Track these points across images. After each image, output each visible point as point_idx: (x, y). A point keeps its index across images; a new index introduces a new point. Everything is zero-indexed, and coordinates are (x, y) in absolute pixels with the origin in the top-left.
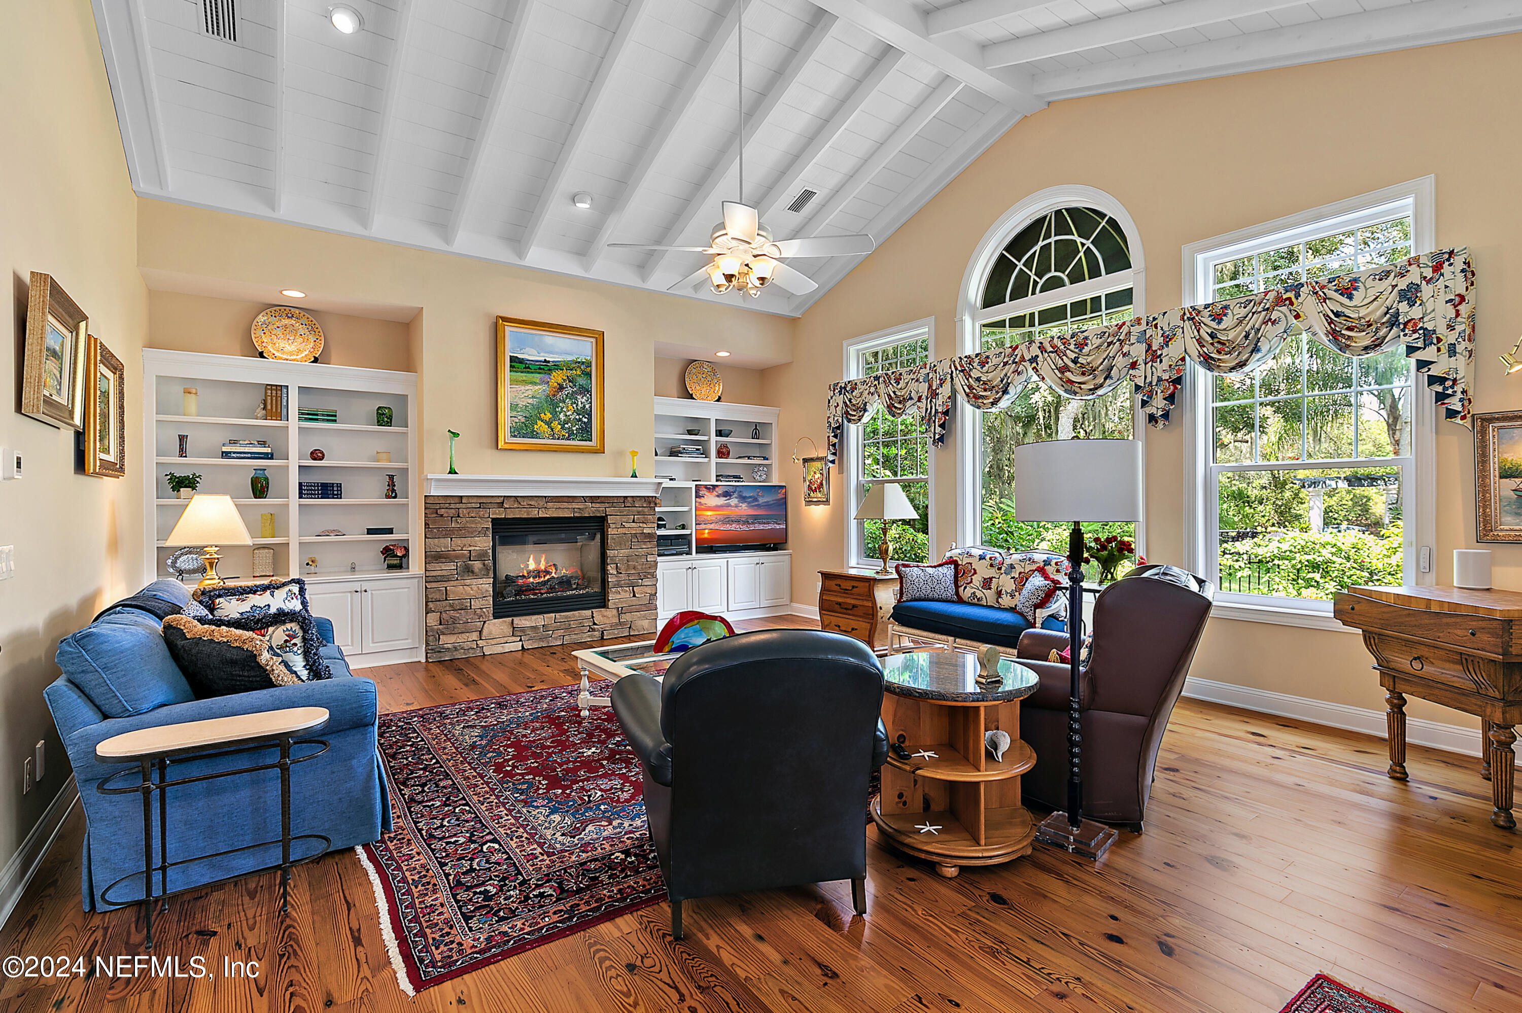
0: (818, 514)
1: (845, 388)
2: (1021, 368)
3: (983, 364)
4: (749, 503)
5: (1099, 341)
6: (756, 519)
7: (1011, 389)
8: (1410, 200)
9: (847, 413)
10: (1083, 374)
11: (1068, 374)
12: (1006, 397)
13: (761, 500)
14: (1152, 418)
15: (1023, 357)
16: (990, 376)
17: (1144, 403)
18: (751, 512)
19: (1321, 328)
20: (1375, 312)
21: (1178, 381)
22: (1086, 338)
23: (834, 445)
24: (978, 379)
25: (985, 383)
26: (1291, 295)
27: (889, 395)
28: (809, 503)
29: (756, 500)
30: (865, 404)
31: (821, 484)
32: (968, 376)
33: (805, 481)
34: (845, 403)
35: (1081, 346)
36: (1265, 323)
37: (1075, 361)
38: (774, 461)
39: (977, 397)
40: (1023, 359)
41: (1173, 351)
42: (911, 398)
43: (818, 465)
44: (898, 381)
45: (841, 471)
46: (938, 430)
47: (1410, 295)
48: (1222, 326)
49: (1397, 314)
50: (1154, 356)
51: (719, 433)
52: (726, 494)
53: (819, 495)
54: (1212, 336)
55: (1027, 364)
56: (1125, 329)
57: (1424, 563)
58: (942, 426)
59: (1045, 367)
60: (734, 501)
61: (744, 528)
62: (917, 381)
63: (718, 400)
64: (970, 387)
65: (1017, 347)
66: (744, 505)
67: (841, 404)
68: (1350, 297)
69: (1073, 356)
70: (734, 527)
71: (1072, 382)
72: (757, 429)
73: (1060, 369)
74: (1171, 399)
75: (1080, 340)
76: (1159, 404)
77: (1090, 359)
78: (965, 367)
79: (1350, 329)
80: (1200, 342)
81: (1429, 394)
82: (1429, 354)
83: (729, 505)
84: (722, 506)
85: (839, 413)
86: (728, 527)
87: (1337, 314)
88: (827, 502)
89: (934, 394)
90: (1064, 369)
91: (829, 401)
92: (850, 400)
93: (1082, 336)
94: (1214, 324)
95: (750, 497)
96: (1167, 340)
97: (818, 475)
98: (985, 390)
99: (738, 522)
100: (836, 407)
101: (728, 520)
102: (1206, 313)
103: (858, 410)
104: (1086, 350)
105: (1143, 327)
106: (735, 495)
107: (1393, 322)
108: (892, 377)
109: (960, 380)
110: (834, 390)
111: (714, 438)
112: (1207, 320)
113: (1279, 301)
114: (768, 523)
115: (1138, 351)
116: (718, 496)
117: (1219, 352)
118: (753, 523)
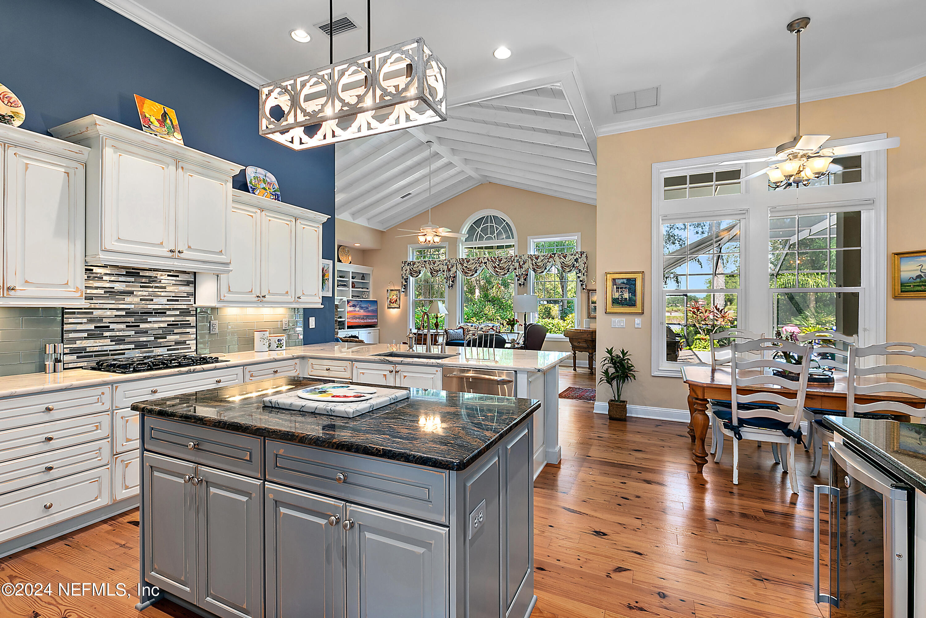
0: (394, 313)
1: (410, 263)
2: (481, 265)
3: (468, 262)
4: (364, 310)
5: (506, 260)
6: (367, 317)
7: (478, 271)
8: (576, 237)
9: (411, 273)
10: (500, 269)
11: (496, 269)
12: (476, 274)
13: (370, 309)
14: (520, 284)
15: (482, 261)
16: (470, 266)
17: (518, 280)
18: (365, 314)
19: (560, 265)
20: (570, 263)
21: (527, 275)
22: (502, 259)
23: (405, 285)
24: (466, 267)
25: (468, 268)
26: (553, 256)
27: (431, 269)
28: (389, 308)
29: (367, 308)
30: (420, 271)
31: (396, 300)
32: (462, 265)
33: (388, 298)
34: (410, 269)
35: (500, 261)
36: (548, 262)
37: (498, 265)
38: (371, 290)
39: (466, 273)
40: (482, 262)
41: (526, 266)
42: (440, 271)
43: (395, 292)
44: (434, 264)
45: (406, 295)
46: (451, 283)
47: (576, 260)
48: (538, 261)
49: (574, 265)
50: (521, 267)
51: (353, 278)
52: (354, 306)
53: (395, 305)
54: (536, 263)
55: (483, 264)
56: (513, 258)
57: (579, 323)
58: (453, 281)
59: (489, 265)
60: (357, 309)
61: (362, 321)
62: (443, 264)
63: (350, 263)
64: (463, 269)
65: (480, 258)
66: (362, 311)
67: (409, 270)
68: (565, 259)
69: (498, 264)
70: (357, 320)
71: (498, 272)
72: (363, 276)
73: (494, 267)
74: (525, 280)
75: (500, 259)
76: (522, 280)
77: (503, 265)
78: (461, 262)
79: (565, 266)
80: (533, 264)
81: (580, 284)
82: (579, 275)
83: (355, 311)
84: (352, 311)
85: (408, 273)
86: (355, 321)
87: (563, 262)
88: (399, 308)
89: (449, 270)
90: (495, 267)
91: (402, 268)
92: (412, 268)
93: (500, 258)
94: (536, 260)
95: (365, 307)
96: (524, 263)
97: (395, 297)
98: (468, 271)
99: (359, 318)
100: (406, 271)
101: (354, 318)
102: (534, 257)
103: (415, 273)
104: (502, 262)
105: (518, 258)
106: (358, 306)
107: (573, 266)
108: (432, 262)
109: (459, 266)
110: (405, 264)
111: (351, 280)
112: (534, 259)
113: (551, 257)
114: (373, 319)
115: (517, 265)
116: (350, 307)
117: (537, 268)
118: (366, 319)
